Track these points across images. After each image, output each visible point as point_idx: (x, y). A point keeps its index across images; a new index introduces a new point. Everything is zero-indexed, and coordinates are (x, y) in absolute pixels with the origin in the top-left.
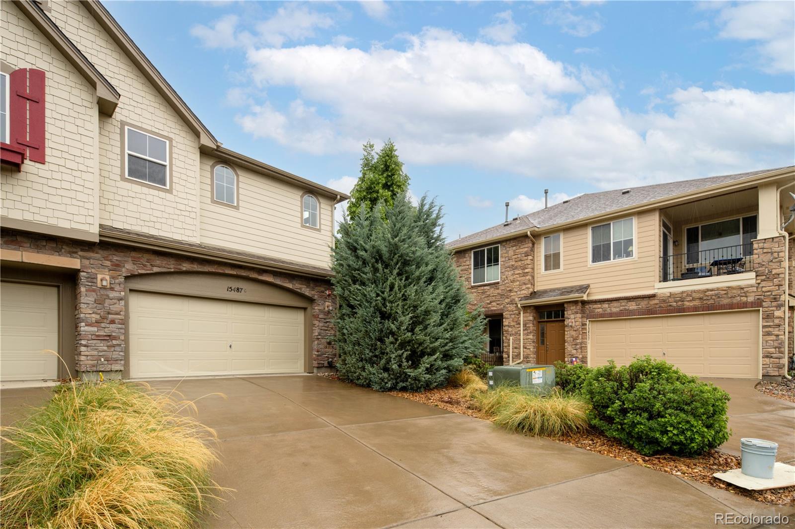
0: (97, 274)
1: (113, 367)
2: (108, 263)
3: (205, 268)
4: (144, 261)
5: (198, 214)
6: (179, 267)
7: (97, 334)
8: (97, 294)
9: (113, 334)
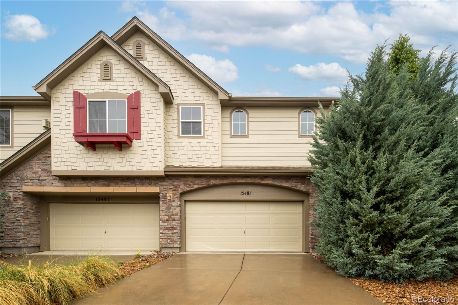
0: (167, 194)
1: (174, 245)
2: (172, 187)
3: (224, 181)
4: (189, 182)
5: (220, 147)
6: (209, 183)
7: (167, 227)
8: (167, 205)
9: (174, 226)
